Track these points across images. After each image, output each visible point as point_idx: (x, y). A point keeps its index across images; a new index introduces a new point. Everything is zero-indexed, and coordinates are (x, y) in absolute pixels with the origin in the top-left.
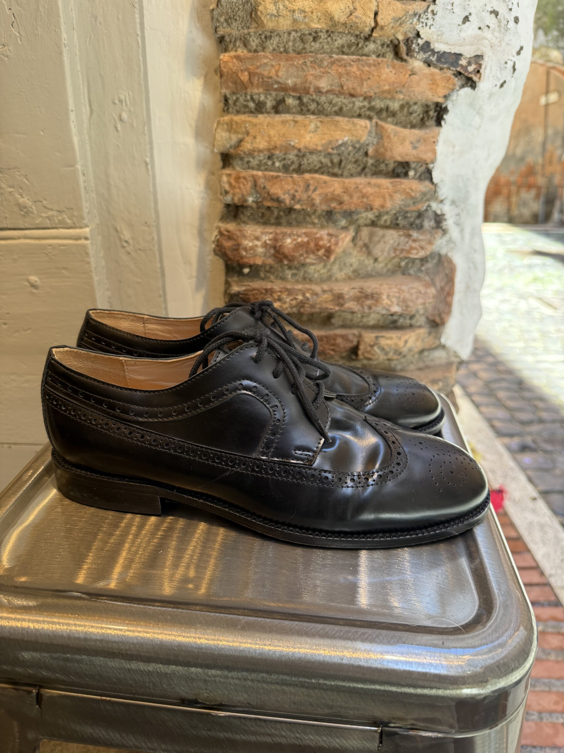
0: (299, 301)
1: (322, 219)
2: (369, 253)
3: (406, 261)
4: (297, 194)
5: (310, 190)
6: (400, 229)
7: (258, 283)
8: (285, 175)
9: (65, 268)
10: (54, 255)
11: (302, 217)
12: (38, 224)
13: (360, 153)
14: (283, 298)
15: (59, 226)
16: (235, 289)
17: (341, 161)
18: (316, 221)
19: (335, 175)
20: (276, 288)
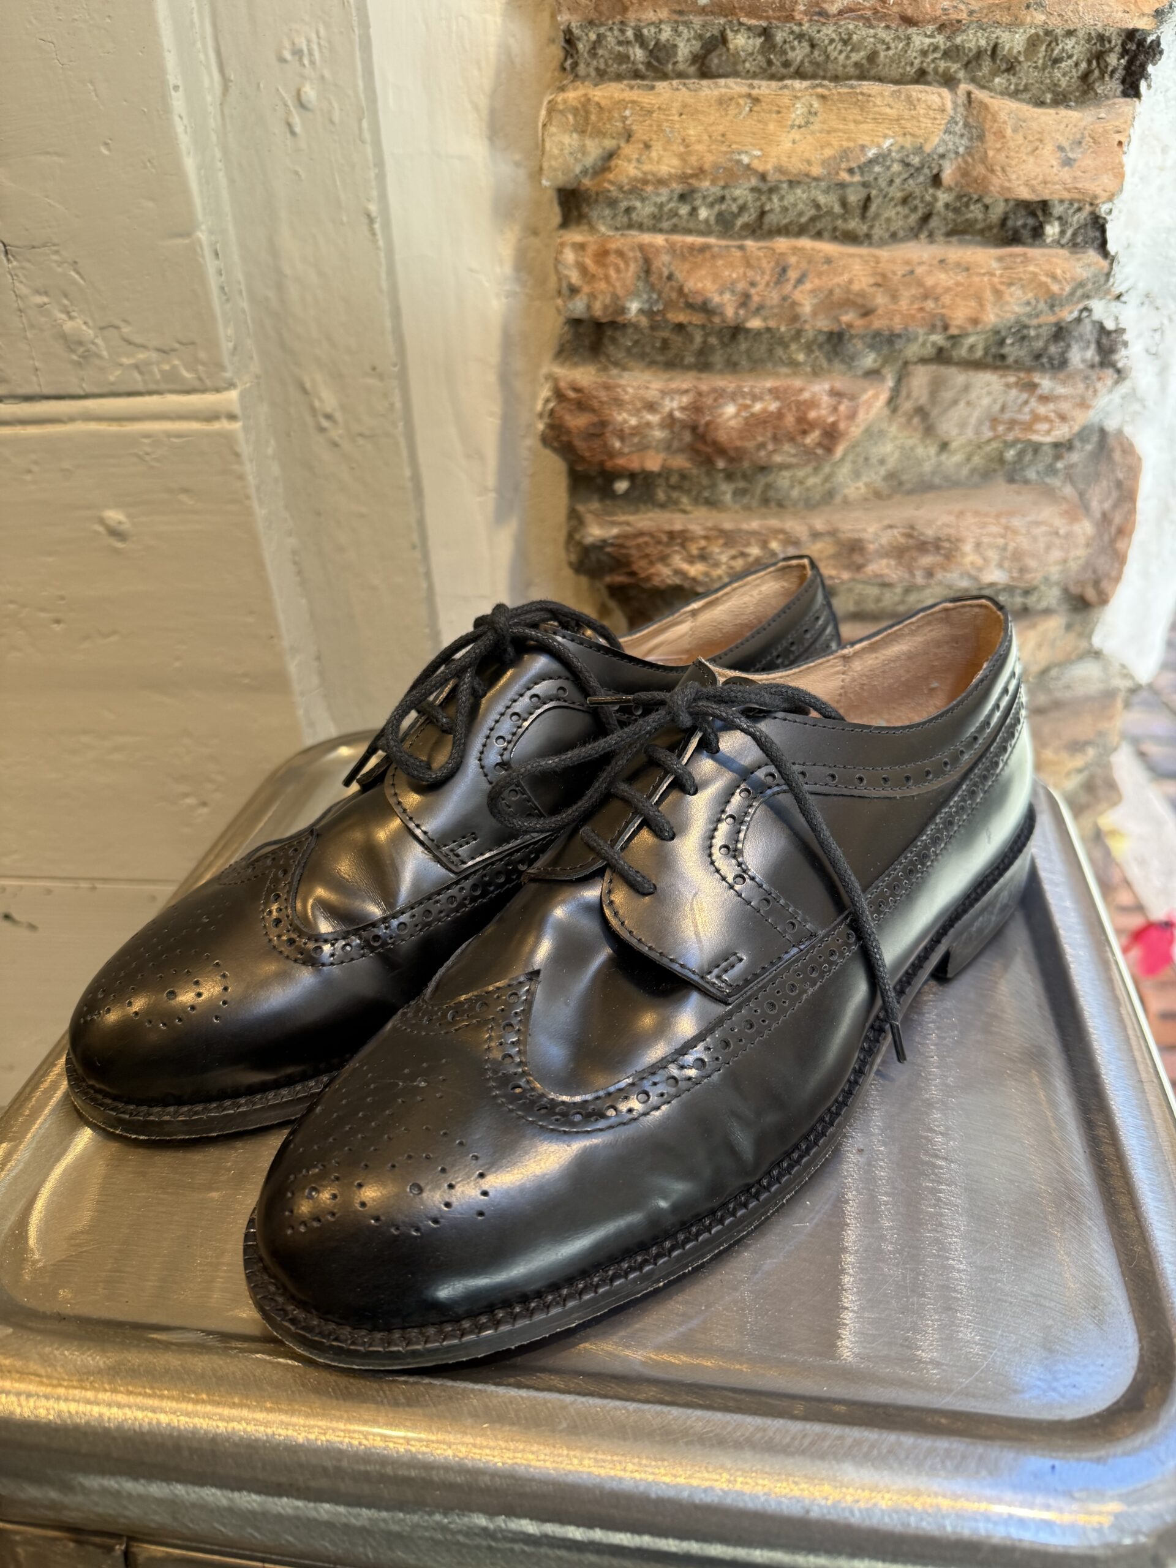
0: (751, 559)
1: (817, 353)
2: (929, 431)
3: (1019, 446)
4: (753, 291)
5: (788, 280)
6: (1008, 367)
7: (650, 515)
8: (724, 243)
9: (185, 491)
10: (157, 460)
11: (764, 348)
12: (112, 384)
13: (921, 179)
14: (711, 553)
15: (163, 386)
16: (595, 532)
17: (868, 199)
18: (801, 357)
19: (850, 238)
20: (696, 529)
